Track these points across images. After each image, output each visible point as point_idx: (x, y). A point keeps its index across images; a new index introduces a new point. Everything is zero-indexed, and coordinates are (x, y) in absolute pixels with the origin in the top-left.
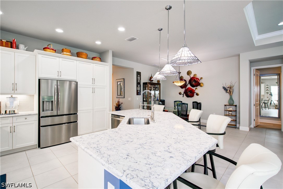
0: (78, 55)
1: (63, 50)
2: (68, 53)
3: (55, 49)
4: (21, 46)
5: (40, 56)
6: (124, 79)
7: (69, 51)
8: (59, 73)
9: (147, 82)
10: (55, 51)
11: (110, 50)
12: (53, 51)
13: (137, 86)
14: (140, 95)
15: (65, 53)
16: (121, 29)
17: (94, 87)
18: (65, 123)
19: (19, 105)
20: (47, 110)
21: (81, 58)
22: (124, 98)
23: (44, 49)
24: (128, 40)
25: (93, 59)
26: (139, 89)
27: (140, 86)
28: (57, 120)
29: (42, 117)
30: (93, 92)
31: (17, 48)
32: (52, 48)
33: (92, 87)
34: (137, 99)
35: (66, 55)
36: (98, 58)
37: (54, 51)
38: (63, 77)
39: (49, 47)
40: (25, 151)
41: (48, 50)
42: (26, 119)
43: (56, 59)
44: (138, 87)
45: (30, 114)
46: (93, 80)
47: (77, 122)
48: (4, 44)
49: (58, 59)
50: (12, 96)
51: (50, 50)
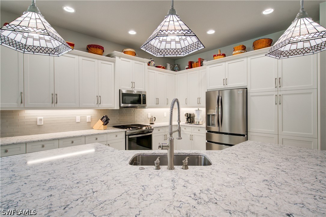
3: (222, 53)
5: (208, 68)
8: (225, 81)
11: (320, 4)
12: (220, 56)
15: (234, 52)
17: (280, 93)
20: (212, 125)
23: (213, 57)
30: (278, 103)
32: (219, 54)
33: (275, 93)
37: (222, 55)
38: (231, 85)
39: (216, 54)
42: (199, 130)
43: (222, 65)
46: (279, 79)
48: (195, 65)
49: (224, 64)
50: (198, 109)
51: (217, 57)
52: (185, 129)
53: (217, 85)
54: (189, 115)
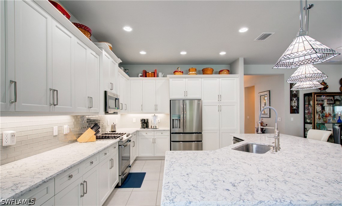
0: (204, 72)
1: (189, 70)
2: (193, 72)
3: (182, 71)
4: (160, 74)
5: (171, 80)
6: (269, 91)
7: (195, 70)
8: (186, 93)
9: (312, 93)
10: (183, 72)
11: (240, 58)
12: (181, 73)
13: (291, 100)
14: (298, 113)
15: (191, 73)
16: (244, 30)
17: (220, 104)
18: (194, 141)
19: (159, 122)
20: (176, 127)
21: (206, 74)
22: (270, 117)
23: (174, 72)
24: (259, 39)
25: (220, 72)
26: (296, 104)
27: (298, 100)
28: (188, 137)
29: (173, 133)
30: (220, 110)
31: (158, 76)
32: (180, 71)
33: (218, 104)
34: (292, 119)
35: (192, 74)
36: (225, 70)
38: (190, 96)
39: (178, 70)
40: (162, 160)
41: (177, 73)
42: (162, 133)
43: (183, 80)
44: (293, 101)
45: (164, 130)
46: (220, 96)
47: (202, 141)
48: (150, 75)
49: (184, 79)
50: (155, 115)
51: (178, 73)
52: (146, 134)
53: (178, 95)
54: (146, 120)
